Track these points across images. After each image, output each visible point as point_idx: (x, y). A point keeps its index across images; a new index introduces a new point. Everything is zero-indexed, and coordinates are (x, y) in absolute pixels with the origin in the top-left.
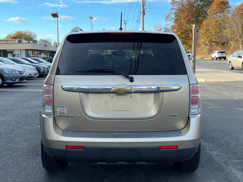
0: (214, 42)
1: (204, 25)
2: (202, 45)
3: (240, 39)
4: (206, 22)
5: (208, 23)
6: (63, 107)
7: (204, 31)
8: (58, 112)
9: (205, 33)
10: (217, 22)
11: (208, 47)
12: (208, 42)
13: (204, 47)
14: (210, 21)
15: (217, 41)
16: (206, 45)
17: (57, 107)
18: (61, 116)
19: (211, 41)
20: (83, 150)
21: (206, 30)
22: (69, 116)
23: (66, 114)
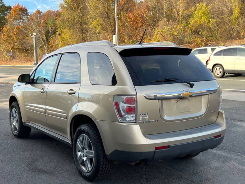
0: (17, 49)
1: (4, 31)
2: (3, 52)
3: (45, 46)
4: (6, 28)
5: (8, 29)
6: (146, 114)
7: (6, 38)
8: (141, 119)
9: (6, 39)
10: (18, 29)
11: (10, 54)
12: (11, 49)
13: (6, 54)
14: (10, 27)
15: (20, 48)
16: (8, 51)
17: (141, 114)
18: (143, 122)
19: (13, 48)
20: (169, 149)
21: (7, 36)
22: (149, 122)
23: (147, 120)
